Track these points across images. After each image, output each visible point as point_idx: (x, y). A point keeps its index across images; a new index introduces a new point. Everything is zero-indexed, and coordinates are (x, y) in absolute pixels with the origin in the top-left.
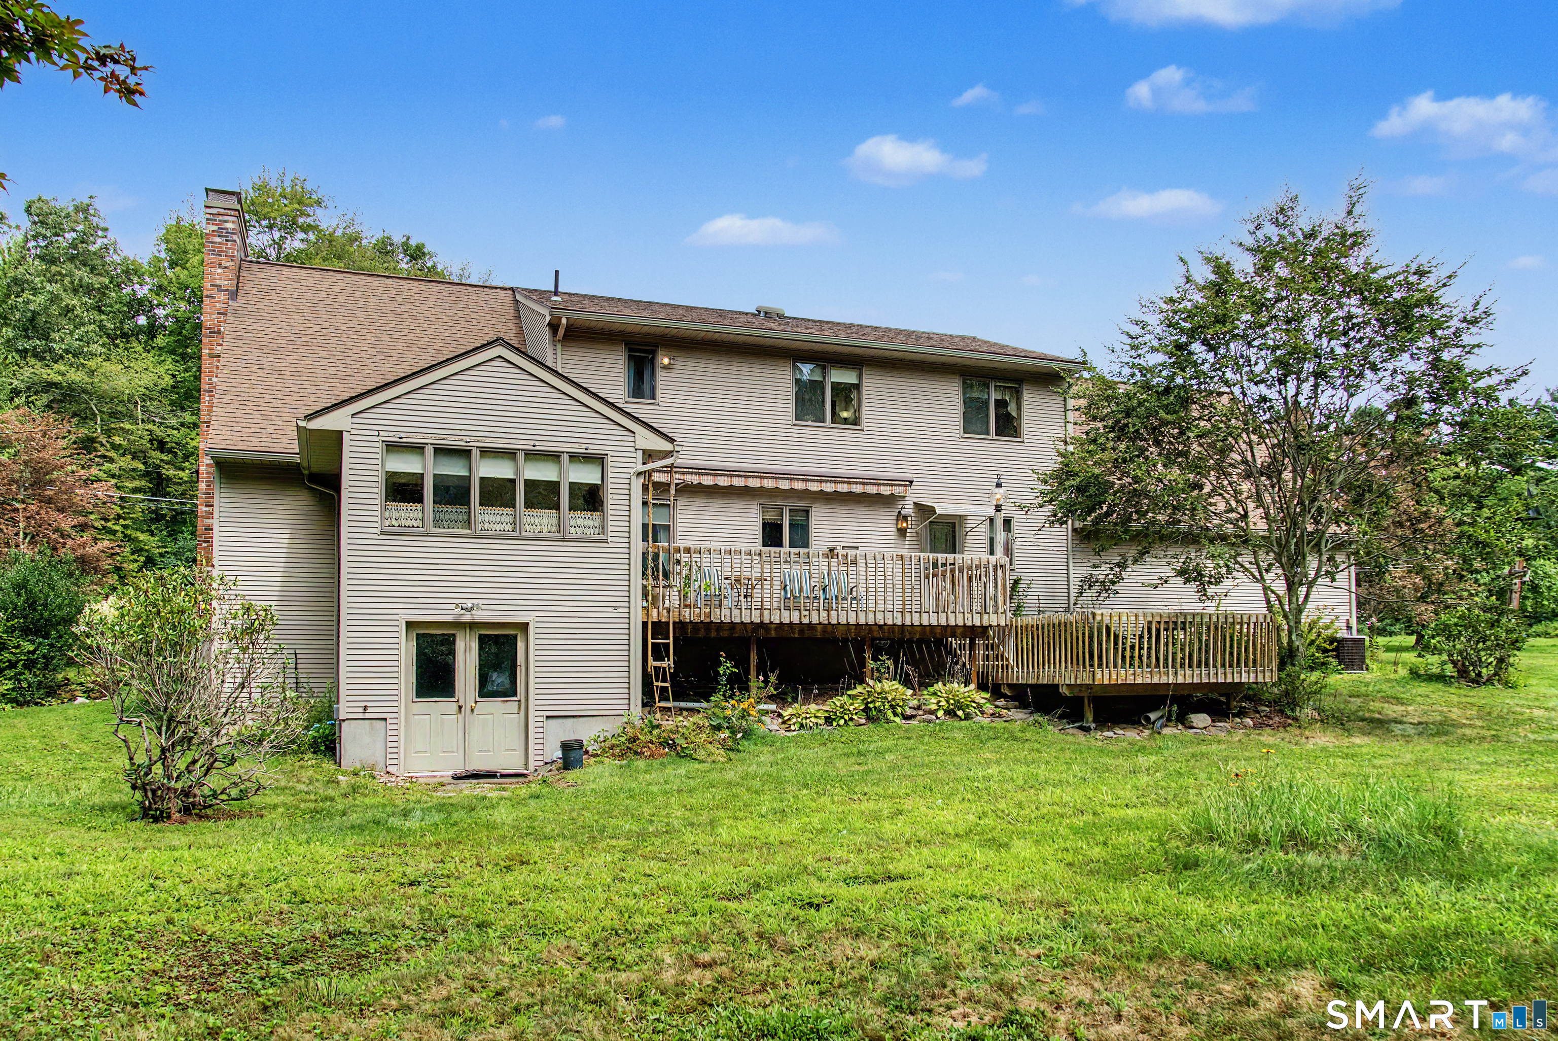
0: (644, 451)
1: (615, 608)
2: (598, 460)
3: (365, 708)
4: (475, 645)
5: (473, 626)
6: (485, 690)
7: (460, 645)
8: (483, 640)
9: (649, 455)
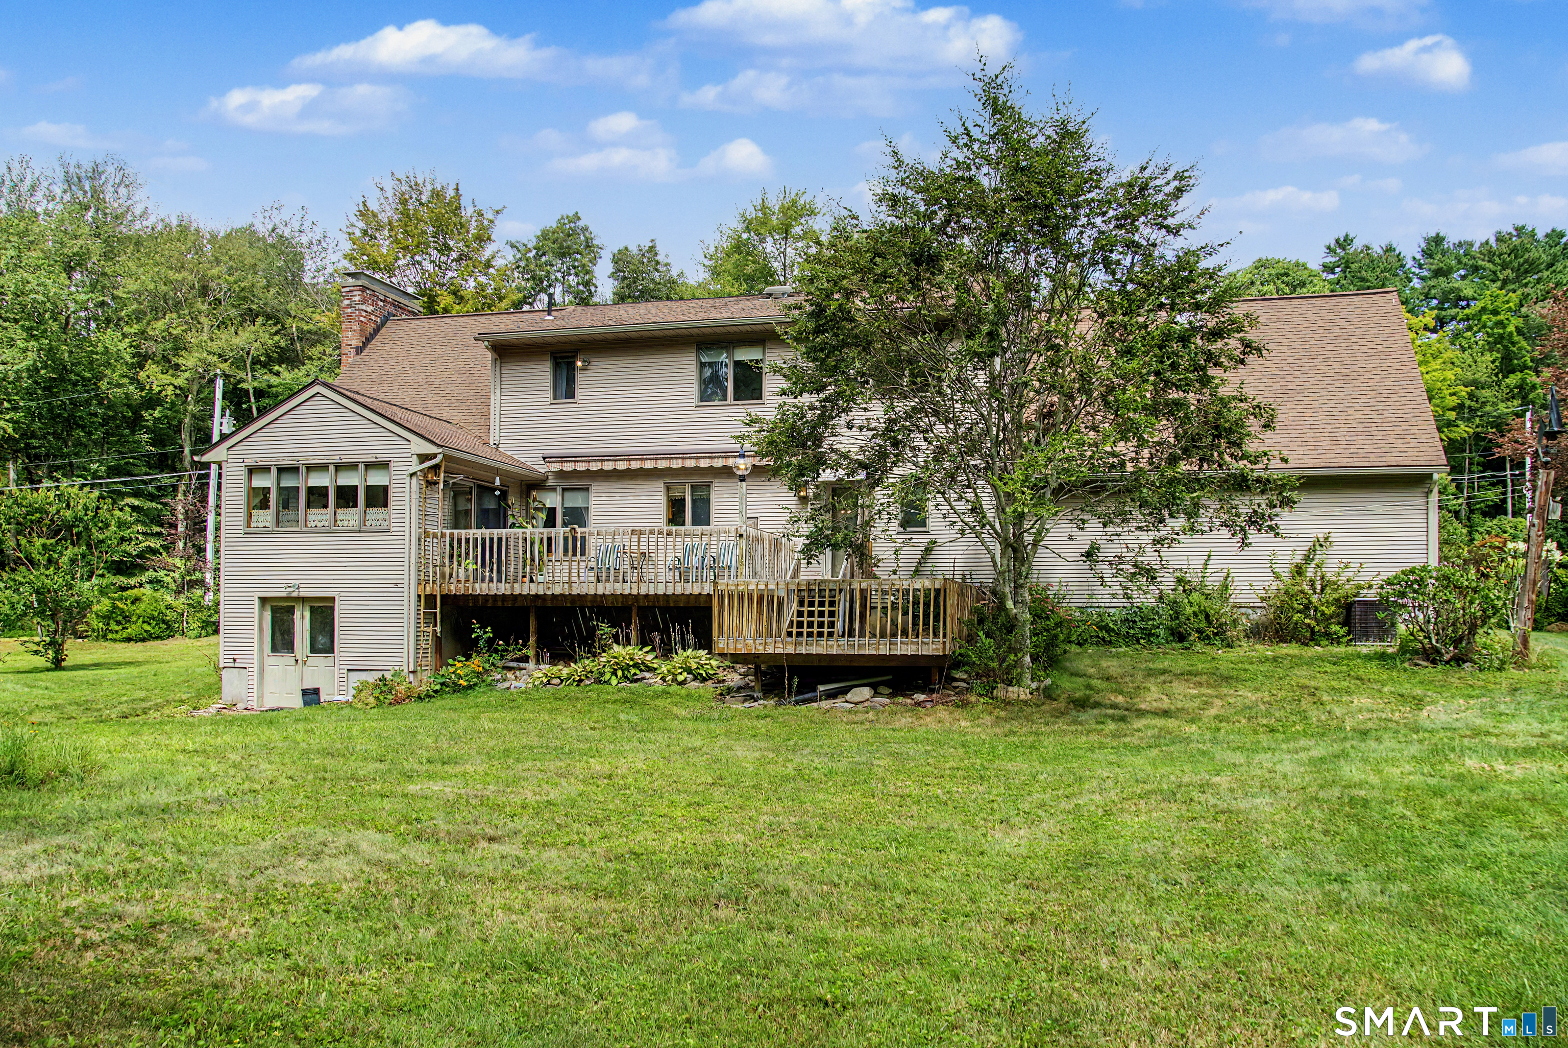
0: (419, 455)
1: (396, 584)
2: (384, 465)
3: (235, 660)
4: (307, 614)
5: (304, 600)
6: (314, 650)
7: (297, 615)
8: (313, 610)
9: (423, 458)
